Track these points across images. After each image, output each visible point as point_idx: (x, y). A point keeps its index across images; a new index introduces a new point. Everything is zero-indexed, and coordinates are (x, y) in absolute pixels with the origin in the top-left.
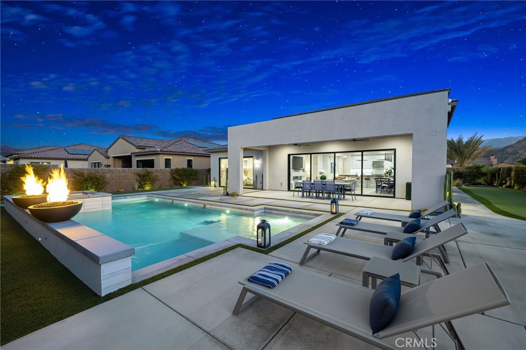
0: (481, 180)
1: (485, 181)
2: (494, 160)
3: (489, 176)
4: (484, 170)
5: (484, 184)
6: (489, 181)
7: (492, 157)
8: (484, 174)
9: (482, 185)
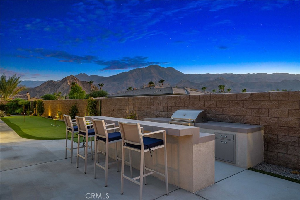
0: (18, 111)
1: (21, 111)
2: (29, 96)
3: (24, 107)
4: (20, 103)
5: (21, 114)
6: (23, 111)
7: (27, 94)
8: (21, 106)
9: (18, 114)
